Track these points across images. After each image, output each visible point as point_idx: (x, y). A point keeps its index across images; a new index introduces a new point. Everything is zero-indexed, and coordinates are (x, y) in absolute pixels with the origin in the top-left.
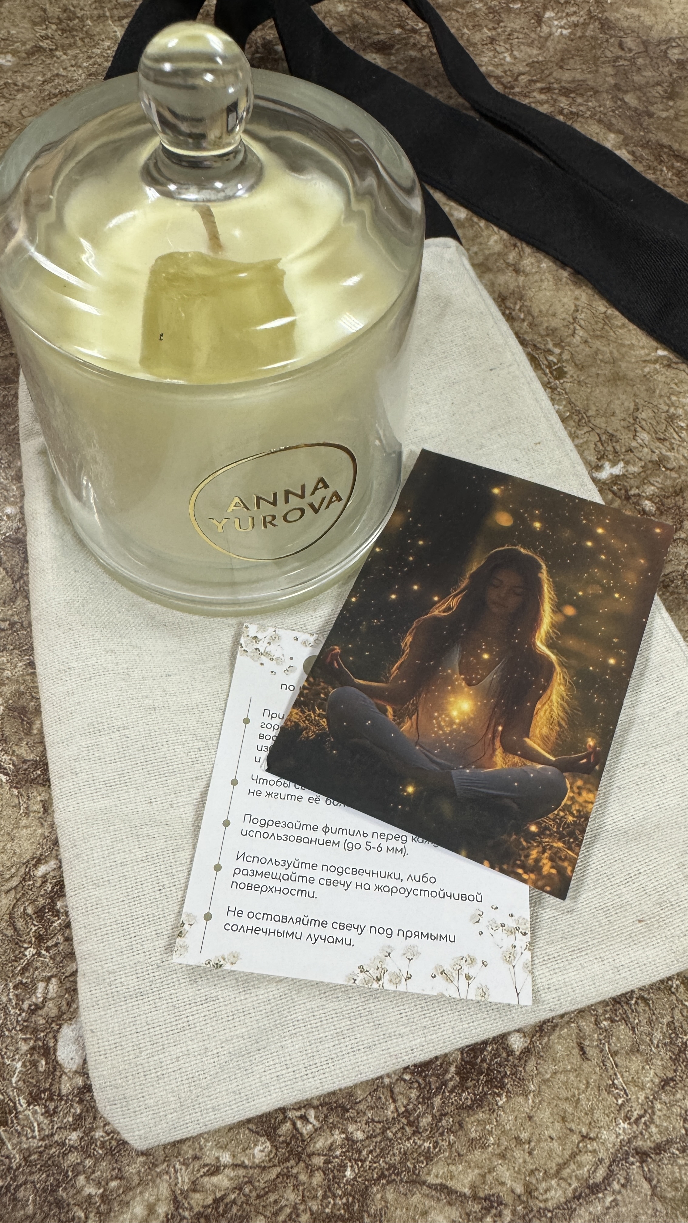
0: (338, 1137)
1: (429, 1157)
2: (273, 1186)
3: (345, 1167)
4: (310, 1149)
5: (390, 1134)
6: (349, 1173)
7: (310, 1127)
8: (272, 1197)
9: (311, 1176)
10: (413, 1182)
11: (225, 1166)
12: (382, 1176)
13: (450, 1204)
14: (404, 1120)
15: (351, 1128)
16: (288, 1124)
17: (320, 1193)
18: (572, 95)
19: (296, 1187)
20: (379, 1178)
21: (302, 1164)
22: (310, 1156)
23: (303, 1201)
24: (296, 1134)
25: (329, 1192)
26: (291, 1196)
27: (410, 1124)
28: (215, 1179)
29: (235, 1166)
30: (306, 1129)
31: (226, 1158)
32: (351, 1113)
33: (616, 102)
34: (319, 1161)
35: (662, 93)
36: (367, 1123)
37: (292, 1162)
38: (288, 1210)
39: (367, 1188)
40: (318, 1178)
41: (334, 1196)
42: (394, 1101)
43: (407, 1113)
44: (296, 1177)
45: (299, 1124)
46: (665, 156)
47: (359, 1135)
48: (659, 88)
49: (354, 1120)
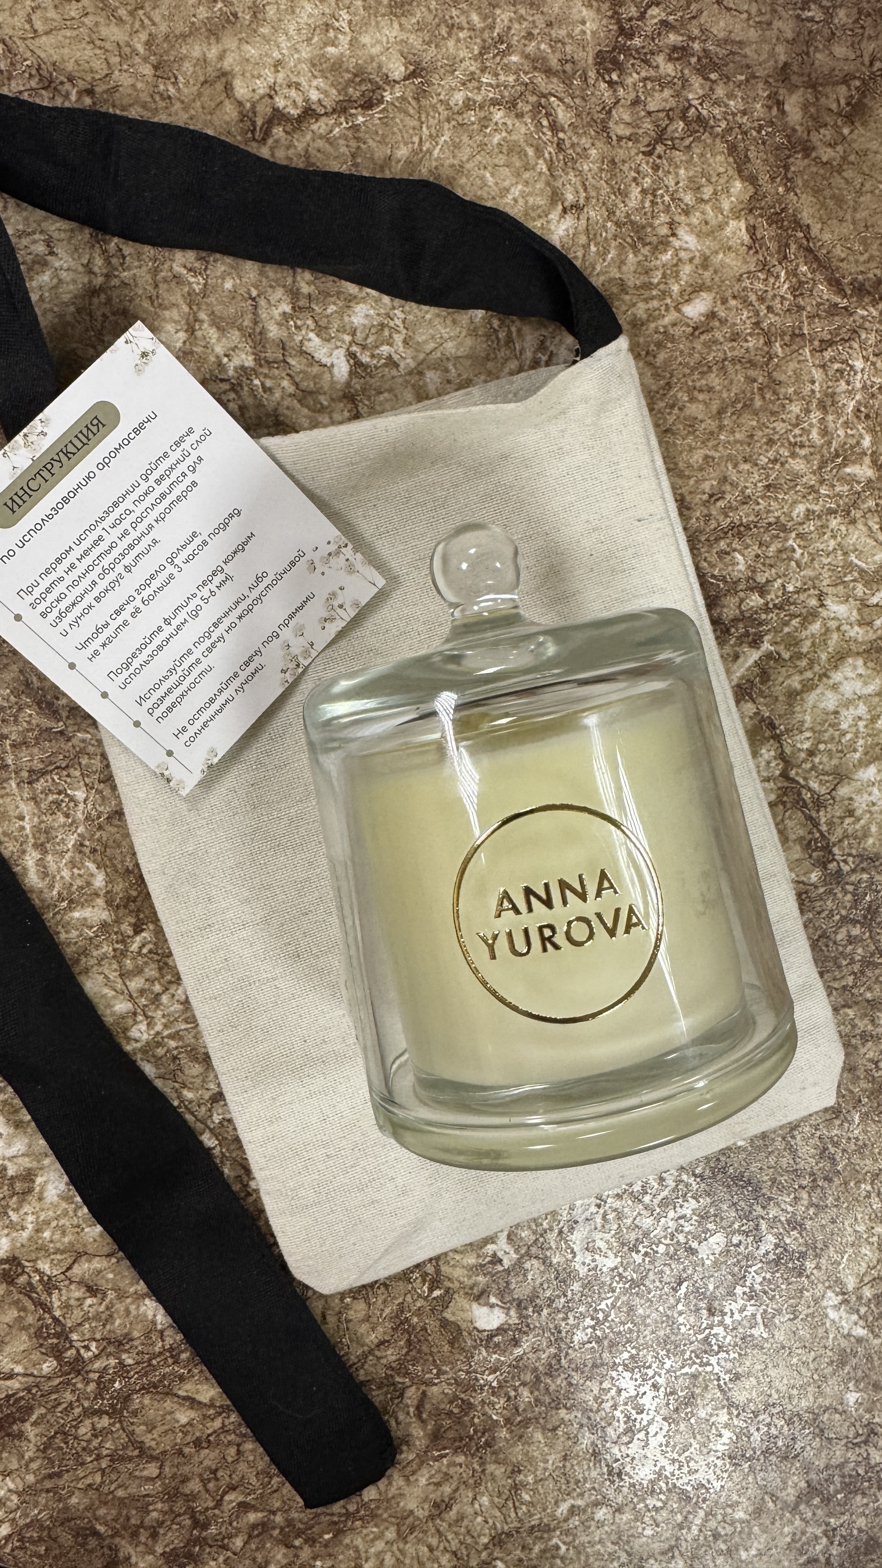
0: (113, 1362)
1: (182, 1378)
2: (56, 1390)
3: (115, 1382)
4: (88, 1368)
5: (154, 1362)
6: (117, 1385)
7: (90, 1354)
8: (54, 1397)
9: (88, 1383)
10: (167, 1394)
11: (17, 1375)
12: (143, 1388)
13: (192, 1408)
14: (168, 1354)
15: (124, 1356)
16: (73, 1351)
17: (92, 1396)
18: (713, 76)
19: (73, 1391)
20: (140, 1390)
21: (80, 1377)
22: (87, 1372)
23: (78, 1400)
24: (79, 1358)
25: (99, 1395)
26: (69, 1396)
27: (172, 1357)
28: (9, 1383)
29: (25, 1375)
30: (87, 1355)
31: (19, 1369)
32: (127, 1347)
33: (770, 108)
34: (95, 1376)
35: (843, 102)
36: (137, 1354)
37: (72, 1376)
38: (64, 1405)
39: (129, 1395)
40: (92, 1387)
41: (103, 1399)
42: (163, 1341)
43: (171, 1349)
44: (74, 1385)
45: (82, 1351)
46: (793, 247)
47: (130, 1361)
48: (842, 90)
49: (128, 1352)
